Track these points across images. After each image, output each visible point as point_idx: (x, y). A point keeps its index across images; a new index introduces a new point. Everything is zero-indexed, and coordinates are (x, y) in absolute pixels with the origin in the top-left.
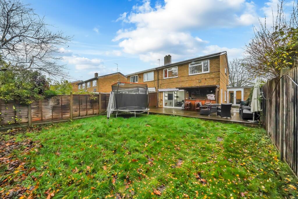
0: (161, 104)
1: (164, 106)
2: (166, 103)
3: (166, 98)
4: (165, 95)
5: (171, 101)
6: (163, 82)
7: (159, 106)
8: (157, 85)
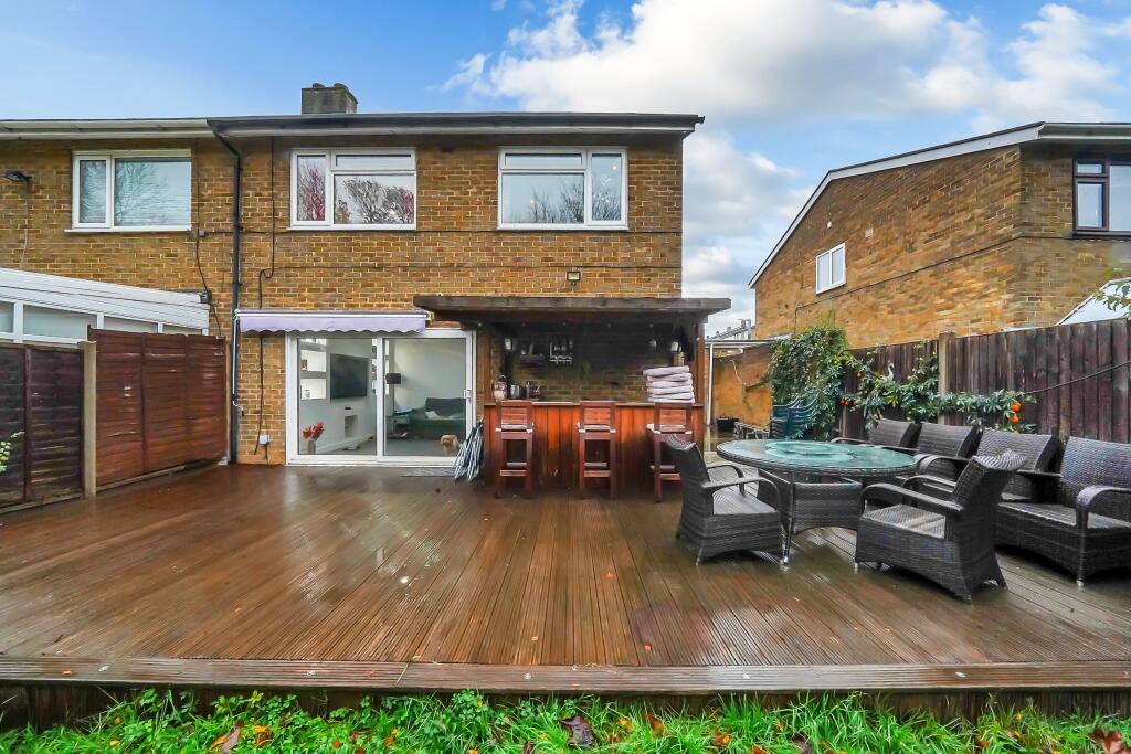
0: (264, 439)
1: (293, 456)
2: (311, 424)
3: (318, 390)
4: (302, 363)
5: (357, 406)
6: (282, 258)
7: (245, 457)
8: (228, 279)
